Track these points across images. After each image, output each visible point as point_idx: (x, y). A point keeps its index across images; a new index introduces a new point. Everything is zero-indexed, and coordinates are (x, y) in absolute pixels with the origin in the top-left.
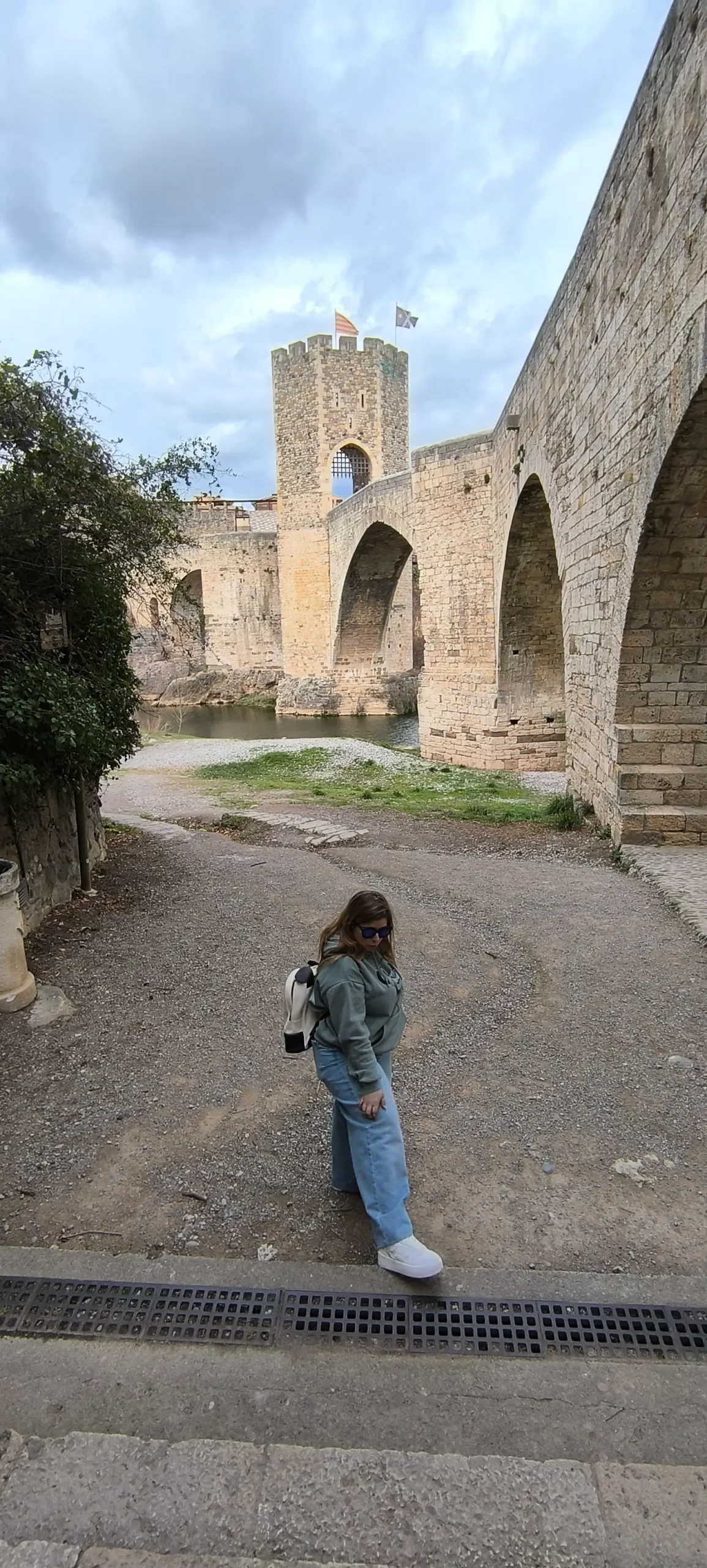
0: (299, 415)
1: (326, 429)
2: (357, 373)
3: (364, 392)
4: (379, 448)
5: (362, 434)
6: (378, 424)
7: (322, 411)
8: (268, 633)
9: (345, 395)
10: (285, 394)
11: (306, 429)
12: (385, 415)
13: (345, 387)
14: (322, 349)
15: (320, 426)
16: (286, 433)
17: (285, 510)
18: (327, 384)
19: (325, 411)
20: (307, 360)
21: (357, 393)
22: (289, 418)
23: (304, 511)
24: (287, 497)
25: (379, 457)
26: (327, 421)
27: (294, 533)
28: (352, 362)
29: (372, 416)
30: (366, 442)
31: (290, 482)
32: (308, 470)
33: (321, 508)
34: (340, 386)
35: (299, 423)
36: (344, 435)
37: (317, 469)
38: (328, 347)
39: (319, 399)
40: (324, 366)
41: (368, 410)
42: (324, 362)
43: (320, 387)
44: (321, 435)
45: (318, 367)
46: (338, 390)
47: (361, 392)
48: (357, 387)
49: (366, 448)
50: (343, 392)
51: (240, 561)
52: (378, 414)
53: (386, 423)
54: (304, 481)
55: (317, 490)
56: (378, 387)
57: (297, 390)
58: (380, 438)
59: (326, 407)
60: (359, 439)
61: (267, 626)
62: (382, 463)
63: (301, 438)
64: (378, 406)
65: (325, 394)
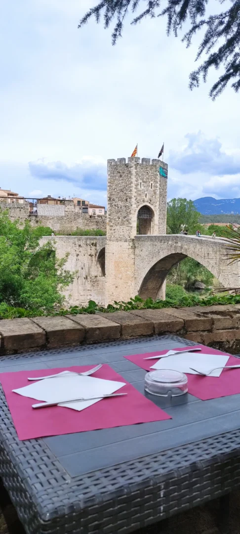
0: (121, 189)
1: (135, 198)
2: (150, 174)
3: (152, 182)
4: (157, 207)
5: (151, 201)
6: (158, 196)
7: (134, 190)
8: (90, 286)
9: (145, 184)
10: (114, 180)
11: (125, 197)
12: (160, 192)
13: (145, 180)
14: (135, 163)
15: (133, 196)
16: (113, 197)
17: (111, 232)
18: (137, 178)
19: (135, 190)
20: (127, 167)
21: (149, 182)
22: (115, 190)
23: (122, 233)
24: (112, 226)
25: (158, 211)
26: (136, 194)
27: (115, 243)
28: (148, 169)
29: (155, 193)
30: (152, 205)
31: (115, 220)
32: (125, 215)
33: (131, 234)
34: (142, 179)
35: (121, 194)
36: (143, 201)
37: (130, 216)
38: (138, 162)
39: (133, 185)
40: (136, 170)
41: (154, 191)
42: (136, 168)
43: (134, 179)
44: (133, 200)
45: (133, 171)
46: (141, 181)
47: (151, 182)
48: (150, 180)
49: (152, 207)
50: (143, 182)
51: (77, 250)
52: (158, 192)
53: (160, 195)
54: (122, 220)
55: (129, 225)
56: (158, 181)
57: (121, 179)
58: (158, 203)
59: (136, 188)
60: (149, 203)
61: (89, 282)
62: (158, 213)
63: (122, 201)
64: (158, 189)
65: (136, 183)
